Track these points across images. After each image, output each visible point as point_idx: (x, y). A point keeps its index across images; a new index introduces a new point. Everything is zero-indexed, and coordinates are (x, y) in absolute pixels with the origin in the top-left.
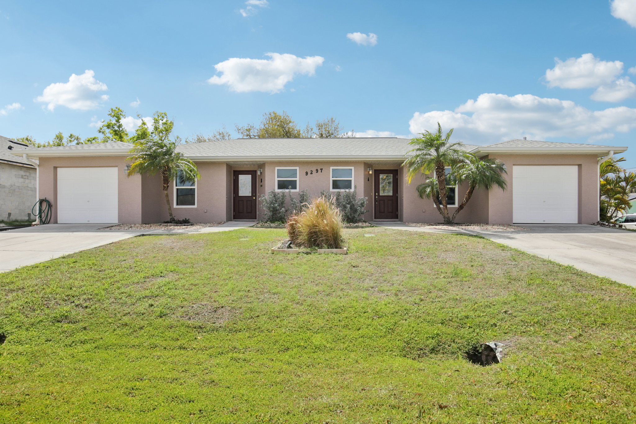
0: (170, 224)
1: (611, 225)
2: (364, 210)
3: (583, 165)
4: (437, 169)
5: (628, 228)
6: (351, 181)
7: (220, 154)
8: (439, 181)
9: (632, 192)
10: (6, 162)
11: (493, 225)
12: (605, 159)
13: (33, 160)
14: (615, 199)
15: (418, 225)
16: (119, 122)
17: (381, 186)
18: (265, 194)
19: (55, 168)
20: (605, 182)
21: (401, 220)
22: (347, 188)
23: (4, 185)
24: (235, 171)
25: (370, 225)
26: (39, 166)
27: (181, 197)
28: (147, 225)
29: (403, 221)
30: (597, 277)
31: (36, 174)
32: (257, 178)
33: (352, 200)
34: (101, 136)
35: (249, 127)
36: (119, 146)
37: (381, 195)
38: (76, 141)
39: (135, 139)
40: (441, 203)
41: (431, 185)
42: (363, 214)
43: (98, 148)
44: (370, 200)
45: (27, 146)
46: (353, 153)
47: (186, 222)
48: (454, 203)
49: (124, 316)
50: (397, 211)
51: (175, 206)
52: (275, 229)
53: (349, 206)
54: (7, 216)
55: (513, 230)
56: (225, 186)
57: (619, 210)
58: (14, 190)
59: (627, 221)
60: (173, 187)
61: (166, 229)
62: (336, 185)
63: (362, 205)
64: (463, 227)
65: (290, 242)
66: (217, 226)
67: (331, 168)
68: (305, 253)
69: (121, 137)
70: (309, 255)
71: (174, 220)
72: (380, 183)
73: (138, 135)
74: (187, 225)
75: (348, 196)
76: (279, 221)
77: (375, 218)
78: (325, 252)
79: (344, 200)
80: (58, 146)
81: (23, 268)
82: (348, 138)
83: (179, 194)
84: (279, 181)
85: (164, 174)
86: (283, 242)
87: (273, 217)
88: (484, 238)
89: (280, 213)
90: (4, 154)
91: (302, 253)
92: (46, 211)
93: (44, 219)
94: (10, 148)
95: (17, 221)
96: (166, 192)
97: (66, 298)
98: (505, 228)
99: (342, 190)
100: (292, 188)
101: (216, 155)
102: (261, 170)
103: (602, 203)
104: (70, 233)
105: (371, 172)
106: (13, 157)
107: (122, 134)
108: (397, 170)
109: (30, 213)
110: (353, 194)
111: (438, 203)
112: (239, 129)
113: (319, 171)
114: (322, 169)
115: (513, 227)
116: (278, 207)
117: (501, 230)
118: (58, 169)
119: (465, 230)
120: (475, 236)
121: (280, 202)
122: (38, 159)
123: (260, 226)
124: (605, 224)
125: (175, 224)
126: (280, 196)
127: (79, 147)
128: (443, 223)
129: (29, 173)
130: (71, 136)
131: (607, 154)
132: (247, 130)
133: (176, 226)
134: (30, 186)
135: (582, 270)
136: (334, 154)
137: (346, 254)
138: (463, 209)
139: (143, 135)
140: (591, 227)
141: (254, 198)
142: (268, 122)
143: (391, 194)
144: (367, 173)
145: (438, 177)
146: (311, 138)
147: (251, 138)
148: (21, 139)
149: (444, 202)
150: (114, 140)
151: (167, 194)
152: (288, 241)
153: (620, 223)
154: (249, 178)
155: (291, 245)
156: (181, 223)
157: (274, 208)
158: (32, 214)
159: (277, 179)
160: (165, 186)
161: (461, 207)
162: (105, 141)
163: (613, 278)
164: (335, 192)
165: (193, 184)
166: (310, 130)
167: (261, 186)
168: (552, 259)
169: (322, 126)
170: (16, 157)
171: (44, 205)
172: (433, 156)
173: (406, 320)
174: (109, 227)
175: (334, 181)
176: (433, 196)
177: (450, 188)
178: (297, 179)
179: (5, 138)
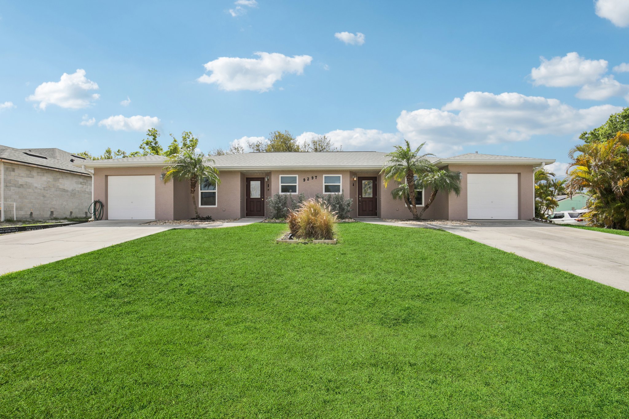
0: (196, 220)
1: (544, 220)
2: (350, 209)
3: (521, 174)
4: (408, 176)
5: (556, 223)
6: (339, 186)
7: (236, 164)
8: (409, 186)
9: (558, 195)
10: (69, 172)
11: (452, 221)
12: (538, 169)
13: (90, 170)
14: (547, 200)
15: (393, 221)
16: (156, 140)
17: (363, 190)
18: (271, 196)
19: (107, 176)
20: (539, 187)
21: (380, 217)
22: (337, 192)
23: (67, 190)
24: (247, 179)
25: (354, 221)
26: (94, 174)
27: (205, 199)
28: (178, 221)
29: (381, 218)
30: (533, 262)
31: (91, 181)
32: (265, 183)
33: (340, 201)
34: (141, 151)
35: (259, 143)
36: (156, 159)
37: (363, 196)
38: (122, 155)
39: (168, 153)
40: (411, 204)
41: (403, 189)
42: (349, 212)
43: (140, 160)
44: (354, 201)
45: (85, 159)
46: (341, 164)
47: (208, 219)
48: (421, 204)
49: (160, 293)
50: (376, 209)
51: (200, 206)
52: (279, 225)
53: (338, 206)
54: (70, 214)
55: (467, 225)
56: (240, 190)
57: (550, 209)
58: (75, 194)
59: (555, 217)
60: (198, 190)
61: (193, 224)
62: (328, 189)
63: (348, 205)
64: (429, 222)
65: (291, 234)
66: (233, 222)
67: (324, 176)
68: (303, 243)
69: (157, 153)
70: (306, 245)
71: (199, 217)
72: (363, 188)
73: (171, 150)
74: (210, 221)
75: (337, 198)
76: (282, 218)
77: (359, 215)
78: (319, 242)
79: (334, 201)
80: (108, 159)
81: (81, 255)
82: (338, 152)
83: (203, 196)
84: (282, 186)
85: (192, 180)
86: (286, 234)
87: (277, 215)
88: (445, 231)
89: (283, 211)
90: (67, 166)
91: (301, 243)
92: (99, 210)
93: (97, 217)
94: (72, 161)
95: (77, 218)
96: (193, 195)
97: (115, 279)
98: (461, 223)
99: (333, 193)
100: (293, 192)
101: (233, 165)
102: (268, 177)
103: (536, 203)
104: (118, 227)
105: (355, 179)
106: (74, 168)
107: (158, 150)
108: (376, 177)
109: (86, 211)
110: (341, 196)
111: (408, 204)
112: (251, 145)
113: (314, 178)
114: (316, 177)
115: (468, 222)
116: (282, 207)
117: (458, 225)
118: (109, 177)
119: (430, 224)
120: (438, 229)
121: (283, 203)
122: (93, 169)
123: (267, 222)
124: (539, 220)
125: (200, 220)
126: (283, 198)
127: (125, 159)
128: (413, 220)
129: (87, 180)
130: (119, 151)
131: (540, 165)
132: (257, 146)
133: (201, 222)
134: (87, 190)
135: (521, 256)
136: (326, 164)
137: (335, 244)
138: (429, 208)
139: (174, 151)
140: (529, 222)
141: (263, 199)
142: (273, 140)
143: (371, 196)
144: (352, 179)
145: (409, 183)
146: (308, 151)
147: (260, 152)
148: (80, 154)
149: (413, 203)
150: (152, 154)
151: (194, 196)
152: (290, 234)
153: (551, 219)
154: (259, 183)
155: (292, 237)
156: (204, 220)
157: (278, 207)
158: (88, 213)
159: (280, 184)
160: (192, 190)
161: (427, 206)
162: (145, 155)
163: (545, 263)
164: (327, 195)
165: (214, 189)
166: (307, 145)
167: (268, 190)
168: (498, 247)
169: (316, 142)
170: (76, 168)
171: (98, 205)
172: (404, 166)
173: (383, 296)
174: (148, 223)
175: (326, 186)
176: (405, 198)
177: (418, 191)
178: (297, 184)
179: (69, 153)
